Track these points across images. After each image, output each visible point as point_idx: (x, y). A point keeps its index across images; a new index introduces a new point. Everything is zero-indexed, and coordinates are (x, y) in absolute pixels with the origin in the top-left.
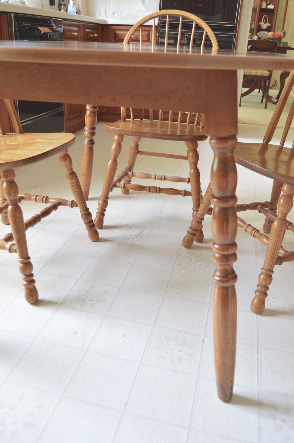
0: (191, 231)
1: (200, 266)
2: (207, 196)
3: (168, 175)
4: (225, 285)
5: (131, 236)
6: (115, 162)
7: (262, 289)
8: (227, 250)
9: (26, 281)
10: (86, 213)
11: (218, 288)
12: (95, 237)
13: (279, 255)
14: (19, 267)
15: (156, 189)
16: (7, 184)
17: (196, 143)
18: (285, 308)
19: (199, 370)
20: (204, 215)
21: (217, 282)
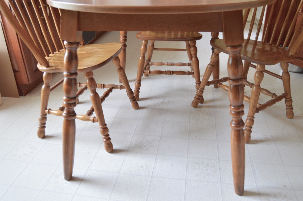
0: (197, 97)
1: (206, 118)
2: (206, 75)
3: (175, 62)
4: (239, 129)
5: (158, 103)
6: (144, 57)
7: (248, 129)
8: (239, 109)
9: (105, 139)
10: (130, 92)
11: (234, 131)
12: (137, 107)
13: (257, 107)
14: (100, 130)
15: (171, 73)
16: (89, 80)
17: (195, 41)
18: (261, 138)
19: (220, 179)
20: (204, 86)
21: (234, 127)
